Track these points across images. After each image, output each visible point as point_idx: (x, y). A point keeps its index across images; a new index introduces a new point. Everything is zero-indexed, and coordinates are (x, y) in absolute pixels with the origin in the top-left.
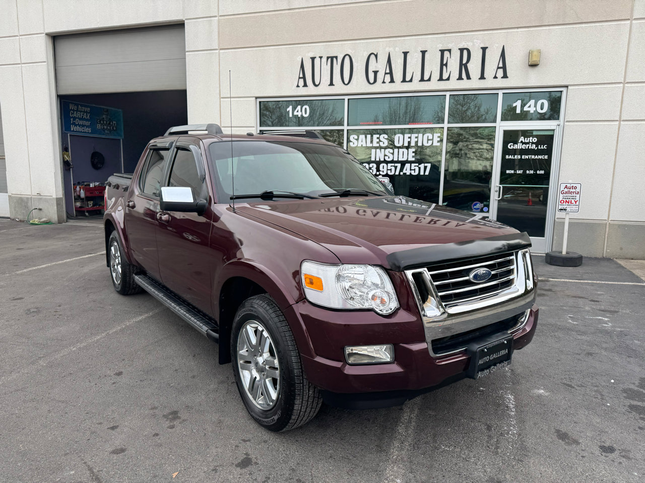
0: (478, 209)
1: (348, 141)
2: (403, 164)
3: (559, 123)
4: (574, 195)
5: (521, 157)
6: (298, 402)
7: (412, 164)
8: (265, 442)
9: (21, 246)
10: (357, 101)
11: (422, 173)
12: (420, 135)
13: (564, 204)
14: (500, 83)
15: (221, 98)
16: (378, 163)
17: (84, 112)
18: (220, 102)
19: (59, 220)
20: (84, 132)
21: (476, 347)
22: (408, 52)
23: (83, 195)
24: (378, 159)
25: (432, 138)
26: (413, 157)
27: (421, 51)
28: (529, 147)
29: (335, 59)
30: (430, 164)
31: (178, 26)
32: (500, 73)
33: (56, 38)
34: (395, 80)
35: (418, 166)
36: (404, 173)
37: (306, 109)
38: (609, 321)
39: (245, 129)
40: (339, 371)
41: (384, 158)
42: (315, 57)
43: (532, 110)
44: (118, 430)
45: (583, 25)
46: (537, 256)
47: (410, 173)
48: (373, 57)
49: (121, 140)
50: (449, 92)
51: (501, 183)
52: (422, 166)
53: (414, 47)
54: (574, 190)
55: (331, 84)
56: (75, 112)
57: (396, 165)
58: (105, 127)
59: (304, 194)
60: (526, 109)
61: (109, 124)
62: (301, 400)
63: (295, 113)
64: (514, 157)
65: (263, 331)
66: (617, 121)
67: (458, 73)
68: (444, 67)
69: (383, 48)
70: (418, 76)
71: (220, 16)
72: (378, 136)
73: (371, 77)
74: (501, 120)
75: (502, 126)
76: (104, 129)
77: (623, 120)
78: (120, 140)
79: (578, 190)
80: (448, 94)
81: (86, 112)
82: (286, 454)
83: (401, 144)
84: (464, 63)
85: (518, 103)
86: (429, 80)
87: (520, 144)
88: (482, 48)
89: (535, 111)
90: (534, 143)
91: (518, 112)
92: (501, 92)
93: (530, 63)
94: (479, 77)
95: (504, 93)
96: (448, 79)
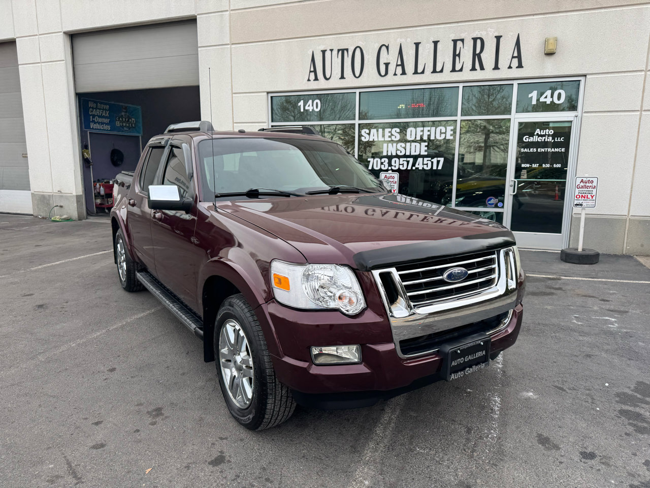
0: (493, 204)
1: (360, 136)
2: (416, 158)
3: (577, 114)
4: (591, 189)
5: (537, 150)
6: (270, 401)
7: (425, 159)
8: (242, 440)
9: (40, 244)
10: (368, 93)
11: (435, 168)
12: (433, 129)
13: (580, 199)
14: (515, 73)
15: (233, 93)
16: (390, 158)
17: (103, 109)
18: (232, 97)
19: (79, 216)
20: (103, 130)
21: (448, 348)
22: (420, 43)
23: (102, 192)
24: (389, 154)
25: (445, 132)
26: (426, 151)
27: (433, 42)
28: (545, 139)
29: (345, 52)
30: (443, 158)
31: (191, 21)
32: (515, 62)
33: (74, 37)
34: (406, 72)
35: (430, 161)
36: (416, 168)
37: (317, 103)
38: (616, 322)
39: (257, 124)
40: (305, 371)
41: (396, 153)
42: (326, 50)
43: (549, 101)
44: (102, 425)
45: (603, 10)
46: (553, 252)
47: (423, 168)
48: (384, 49)
49: (140, 137)
50: (462, 83)
51: (515, 178)
52: (435, 160)
53: (426, 37)
54: (590, 184)
55: (342, 77)
56: (95, 110)
57: (408, 159)
58: (124, 124)
59: (289, 192)
60: (542, 99)
61: (128, 121)
62: (273, 400)
63: (307, 108)
64: (530, 150)
65: (239, 330)
66: (638, 111)
67: (471, 63)
68: (457, 58)
69: (394, 39)
70: (430, 68)
71: (232, 10)
72: (390, 130)
73: (382, 69)
74: (516, 112)
75: (517, 118)
76: (123, 127)
77: (645, 110)
78: (138, 137)
79: (595, 184)
80: (461, 86)
81: (106, 110)
82: (260, 453)
83: (413, 138)
84: (478, 53)
85: (533, 94)
86: (441, 71)
87: (535, 137)
88: (496, 37)
89: (552, 102)
90: (551, 136)
91: (534, 103)
92: (516, 83)
93: (546, 52)
94: (493, 67)
95: (519, 84)
96: (461, 70)
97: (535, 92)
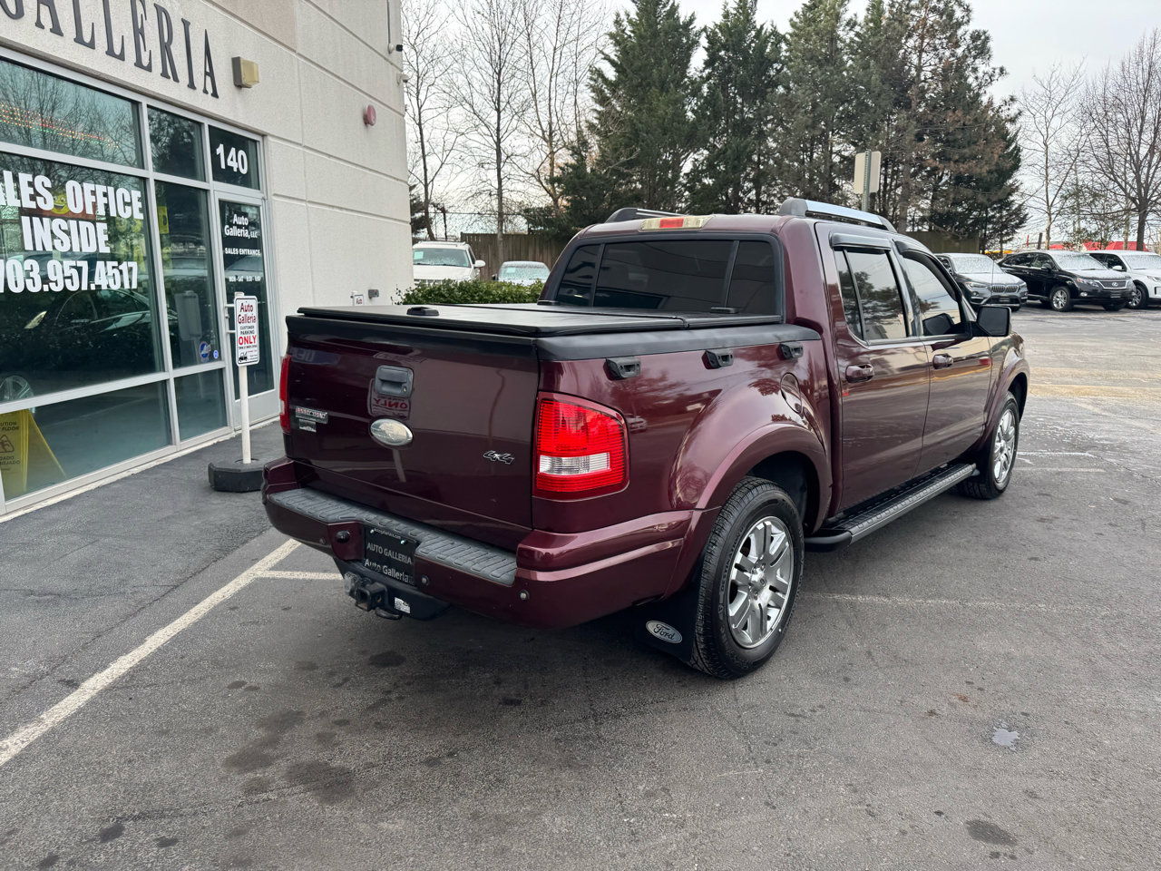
0: (206, 354)
3: (261, 195)
7: (108, 263)
11: (127, 285)
12: (111, 191)
24: (39, 248)
25: (129, 200)
26: (106, 244)
32: (210, 90)
34: (61, 28)
35: (117, 268)
36: (96, 286)
41: (53, 245)
43: (235, 166)
47: (108, 286)
50: (147, 98)
52: (124, 268)
60: (229, 163)
64: (232, 250)
67: (160, 60)
68: (140, 37)
70: (102, 40)
72: (29, 177)
75: (215, 191)
80: (145, 102)
84: (166, 41)
85: (220, 150)
86: (121, 57)
87: (235, 227)
88: (183, 21)
89: (238, 169)
90: (246, 227)
91: (223, 166)
92: (207, 122)
93: (244, 82)
94: (187, 82)
95: (210, 126)
96: (149, 68)
97: (221, 146)
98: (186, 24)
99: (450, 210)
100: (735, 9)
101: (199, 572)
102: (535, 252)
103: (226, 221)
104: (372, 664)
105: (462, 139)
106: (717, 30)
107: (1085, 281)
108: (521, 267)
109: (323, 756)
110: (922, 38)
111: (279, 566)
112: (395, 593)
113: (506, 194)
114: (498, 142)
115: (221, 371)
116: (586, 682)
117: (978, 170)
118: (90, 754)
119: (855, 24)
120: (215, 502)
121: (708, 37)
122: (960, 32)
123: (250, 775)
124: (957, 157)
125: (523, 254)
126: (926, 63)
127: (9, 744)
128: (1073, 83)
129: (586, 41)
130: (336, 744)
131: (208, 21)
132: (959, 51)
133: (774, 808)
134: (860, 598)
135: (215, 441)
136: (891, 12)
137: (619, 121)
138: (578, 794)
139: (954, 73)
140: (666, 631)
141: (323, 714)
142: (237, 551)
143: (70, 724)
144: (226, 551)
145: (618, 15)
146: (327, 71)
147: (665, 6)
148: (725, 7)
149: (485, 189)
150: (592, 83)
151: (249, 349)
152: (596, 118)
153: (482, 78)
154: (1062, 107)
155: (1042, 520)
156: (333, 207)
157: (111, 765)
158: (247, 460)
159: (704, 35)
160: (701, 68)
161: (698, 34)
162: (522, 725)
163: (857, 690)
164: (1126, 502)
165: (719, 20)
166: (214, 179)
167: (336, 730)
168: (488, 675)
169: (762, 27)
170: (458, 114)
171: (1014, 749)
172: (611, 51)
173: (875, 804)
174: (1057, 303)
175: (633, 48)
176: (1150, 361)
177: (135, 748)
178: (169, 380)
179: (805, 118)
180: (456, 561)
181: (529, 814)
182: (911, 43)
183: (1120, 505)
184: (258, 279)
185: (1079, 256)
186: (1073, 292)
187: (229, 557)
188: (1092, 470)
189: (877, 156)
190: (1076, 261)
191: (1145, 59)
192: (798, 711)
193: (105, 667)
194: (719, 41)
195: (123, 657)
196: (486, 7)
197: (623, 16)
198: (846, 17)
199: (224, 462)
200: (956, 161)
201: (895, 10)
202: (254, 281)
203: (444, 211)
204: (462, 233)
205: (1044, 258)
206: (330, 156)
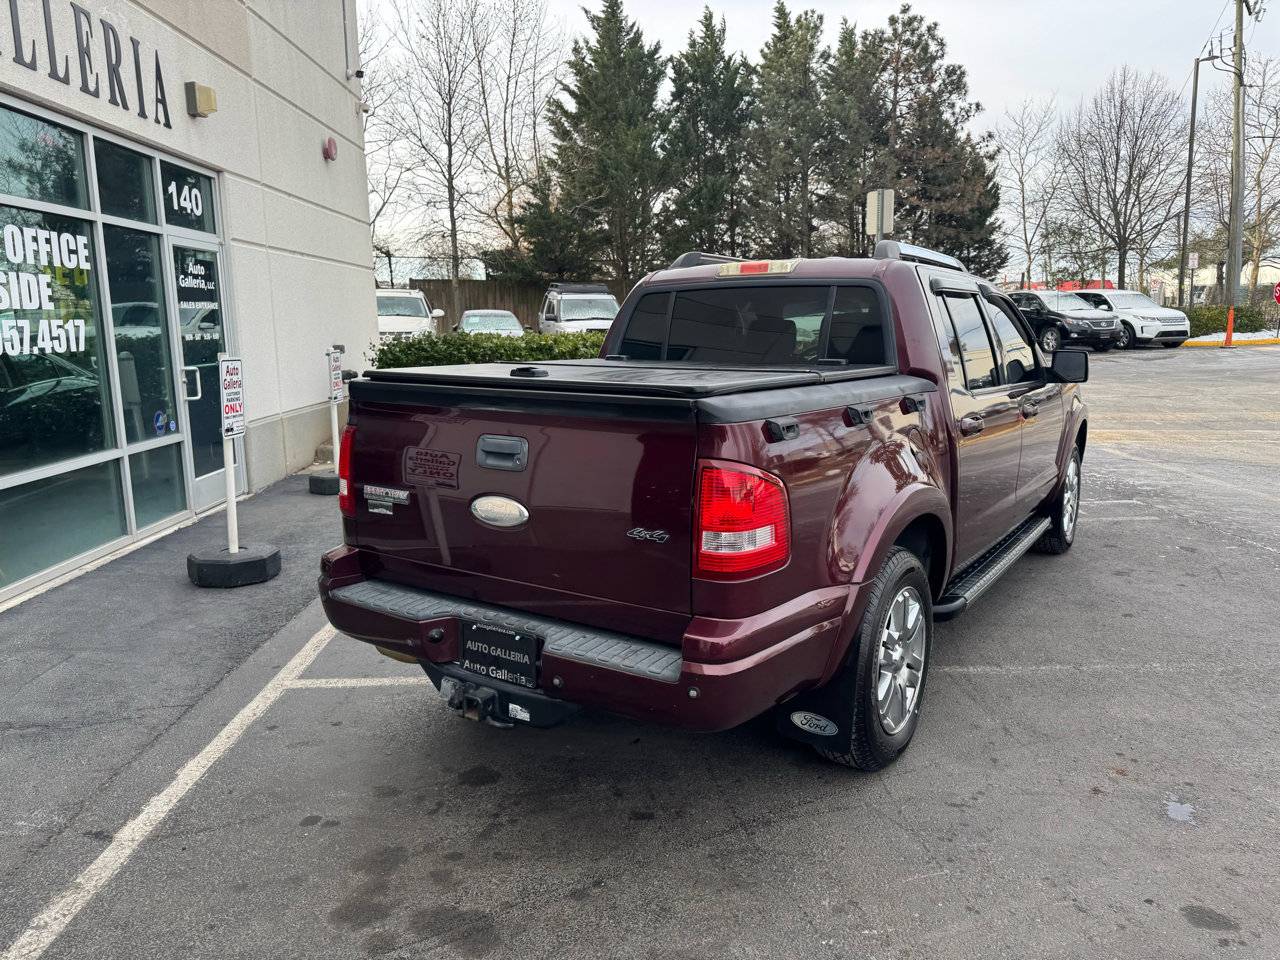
0: (162, 425)
2: (34, 319)
3: (218, 240)
7: (52, 322)
12: (54, 237)
25: (75, 248)
26: (50, 299)
32: (161, 112)
35: (63, 327)
36: (39, 350)
43: (188, 206)
47: (53, 349)
50: (93, 129)
52: (70, 325)
57: (21, 323)
60: (182, 202)
68: (86, 58)
70: (44, 60)
75: (169, 235)
80: (91, 133)
83: (19, 259)
84: (114, 62)
85: (172, 188)
86: (66, 80)
87: (190, 278)
88: (131, 39)
89: (192, 210)
90: (203, 277)
91: (176, 207)
92: (158, 156)
93: (200, 110)
94: (138, 110)
95: (161, 161)
96: (96, 94)
97: (174, 184)
98: (135, 43)
99: (397, 254)
100: (701, 38)
101: (214, 687)
102: (495, 299)
103: (181, 270)
104: (464, 783)
105: (407, 175)
106: (683, 60)
107: (1075, 322)
108: (486, 316)
109: (448, 900)
110: (897, 71)
111: (307, 674)
112: (506, 698)
113: (460, 236)
114: (451, 179)
115: (179, 445)
116: (719, 786)
117: (960, 208)
118: (156, 923)
119: (829, 56)
120: (204, 601)
121: (674, 67)
122: (935, 66)
123: (367, 931)
124: (938, 195)
125: (481, 301)
126: (900, 98)
127: (47, 919)
128: (1046, 119)
129: (545, 69)
130: (459, 883)
131: (157, 40)
132: (935, 86)
133: (978, 912)
134: (971, 669)
135: (176, 528)
136: (864, 44)
137: (584, 156)
138: (759, 917)
139: (927, 109)
140: (817, 722)
141: (428, 848)
142: (251, 659)
143: (117, 887)
144: (238, 659)
145: (576, 42)
146: (284, 98)
147: (628, 34)
148: (691, 36)
149: (437, 230)
150: (550, 115)
151: (235, 419)
152: (555, 153)
153: (431, 108)
154: (1036, 144)
155: (1118, 573)
156: (294, 252)
157: (188, 935)
158: (234, 549)
159: (670, 65)
160: (669, 101)
161: (664, 64)
162: (664, 843)
163: (1009, 771)
164: (1193, 551)
165: (686, 49)
166: (167, 222)
167: (450, 865)
168: (603, 786)
169: (730, 58)
170: (402, 148)
171: (1193, 823)
172: (572, 81)
173: (1081, 898)
174: (1048, 344)
175: (595, 77)
176: (1155, 402)
177: (212, 910)
178: (122, 458)
179: (784, 155)
180: (600, 657)
181: (712, 947)
182: (885, 76)
183: (1188, 554)
184: (216, 336)
185: (1066, 296)
186: (1064, 333)
187: (244, 666)
188: (1147, 518)
189: (890, 194)
190: (1062, 301)
191: (1117, 97)
192: (958, 800)
193: (138, 812)
194: (686, 71)
195: (156, 798)
196: (433, 31)
197: (582, 44)
198: (820, 48)
199: (206, 551)
200: (938, 199)
201: (868, 42)
202: (212, 339)
203: (388, 255)
204: (411, 279)
205: (1031, 298)
206: (290, 195)
